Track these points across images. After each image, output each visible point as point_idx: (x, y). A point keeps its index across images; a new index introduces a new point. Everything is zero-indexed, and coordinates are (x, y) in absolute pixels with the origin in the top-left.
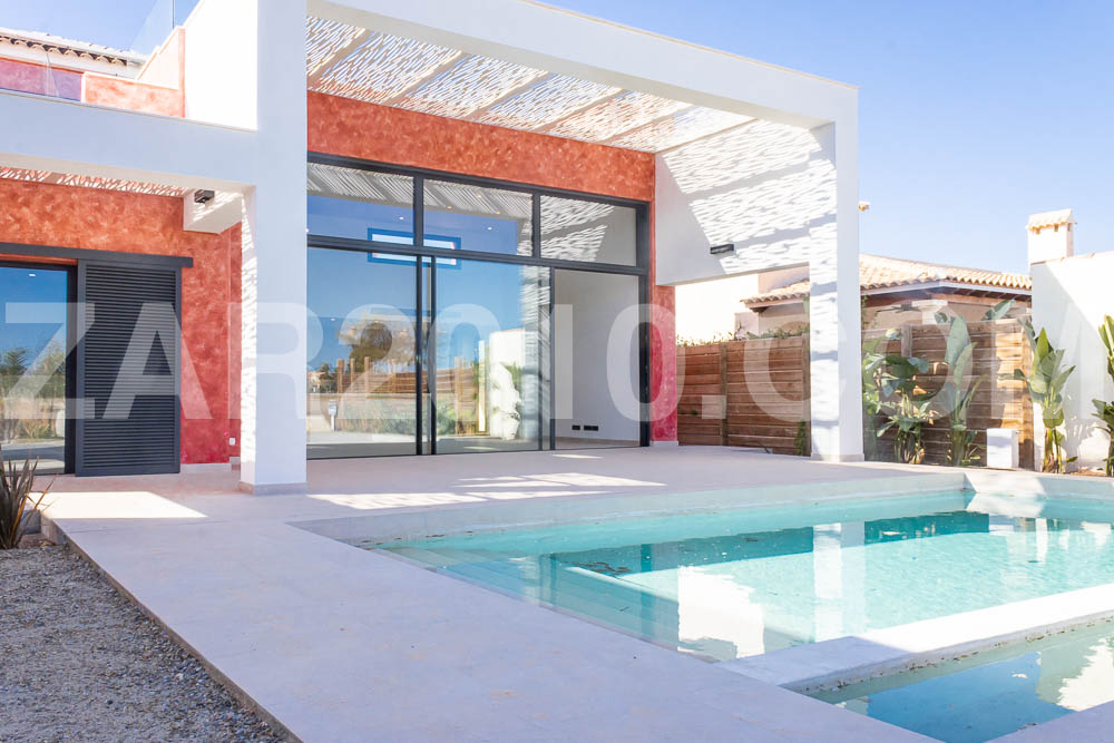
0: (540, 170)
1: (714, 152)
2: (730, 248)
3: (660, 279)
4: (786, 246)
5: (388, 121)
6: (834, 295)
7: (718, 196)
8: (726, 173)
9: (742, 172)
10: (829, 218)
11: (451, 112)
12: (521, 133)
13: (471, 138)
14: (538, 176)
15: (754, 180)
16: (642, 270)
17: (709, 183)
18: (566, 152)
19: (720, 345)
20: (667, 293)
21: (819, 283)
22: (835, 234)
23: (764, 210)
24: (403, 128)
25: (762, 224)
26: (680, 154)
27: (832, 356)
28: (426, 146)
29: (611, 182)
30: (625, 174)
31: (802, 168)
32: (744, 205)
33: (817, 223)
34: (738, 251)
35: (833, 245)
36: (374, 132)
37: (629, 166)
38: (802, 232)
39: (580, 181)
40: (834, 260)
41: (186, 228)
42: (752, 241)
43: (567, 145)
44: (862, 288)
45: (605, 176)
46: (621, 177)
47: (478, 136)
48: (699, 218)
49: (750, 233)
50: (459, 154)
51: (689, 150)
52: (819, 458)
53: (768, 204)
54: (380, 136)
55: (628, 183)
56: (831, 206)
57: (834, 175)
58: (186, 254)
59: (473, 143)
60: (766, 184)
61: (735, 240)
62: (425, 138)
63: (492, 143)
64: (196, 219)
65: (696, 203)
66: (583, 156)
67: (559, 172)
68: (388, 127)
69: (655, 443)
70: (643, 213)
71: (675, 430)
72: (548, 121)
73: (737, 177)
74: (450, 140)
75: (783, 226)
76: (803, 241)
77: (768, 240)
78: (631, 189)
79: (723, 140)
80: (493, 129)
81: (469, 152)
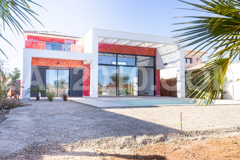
0: (136, 52)
1: (165, 48)
2: (166, 64)
3: (157, 69)
4: (174, 64)
5: (112, 47)
6: (180, 72)
7: (165, 55)
8: (166, 52)
9: (168, 52)
10: (179, 60)
11: (121, 44)
12: (133, 47)
13: (125, 48)
14: (136, 53)
15: (170, 53)
16: (154, 67)
17: (164, 53)
18: (141, 49)
19: (169, 79)
20: (159, 71)
21: (178, 70)
22: (180, 62)
23: (171, 58)
24: (115, 47)
25: (171, 60)
26: (160, 48)
27: (180, 81)
28: (118, 50)
29: (148, 53)
30: (151, 52)
31: (176, 51)
32: (168, 57)
33: (178, 60)
34: (168, 64)
35: (180, 64)
37: (152, 50)
38: (176, 62)
39: (143, 53)
40: (180, 66)
41: (84, 64)
42: (170, 63)
43: (141, 48)
44: (185, 71)
46: (150, 52)
47: (126, 48)
48: (162, 59)
49: (169, 61)
50: (123, 51)
51: (161, 48)
52: (178, 97)
53: (171, 57)
54: (111, 49)
56: (179, 58)
57: (180, 53)
59: (125, 49)
60: (171, 54)
61: (167, 63)
62: (118, 49)
63: (128, 48)
64: (85, 63)
65: (162, 57)
66: (144, 49)
67: (139, 52)
69: (156, 96)
70: (154, 57)
71: (160, 93)
72: (137, 45)
73: (167, 53)
74: (122, 49)
75: (174, 61)
76: (176, 63)
77: (171, 63)
78: (152, 54)
79: (166, 46)
80: (128, 46)
81: (125, 50)
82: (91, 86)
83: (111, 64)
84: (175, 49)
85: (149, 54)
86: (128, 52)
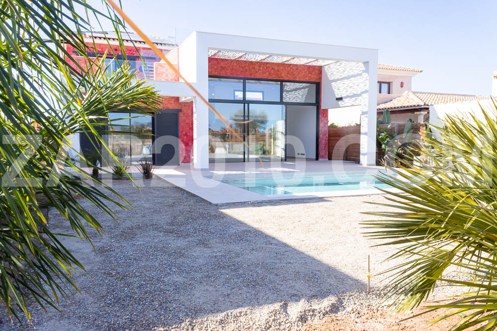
0: (283, 75)
1: (338, 67)
2: (340, 99)
3: (323, 107)
4: (356, 99)
5: (235, 64)
6: (367, 115)
7: (339, 82)
8: (341, 74)
9: (345, 74)
10: (366, 91)
11: (253, 60)
12: (276, 64)
13: (260, 67)
14: (282, 77)
15: (348, 78)
16: (318, 103)
17: (336, 77)
18: (291, 68)
19: (346, 127)
20: (326, 111)
21: (364, 111)
22: (368, 97)
23: (351, 87)
24: (240, 66)
25: (350, 92)
26: (329, 67)
27: (366, 134)
28: (246, 70)
29: (306, 77)
31: (360, 75)
32: (346, 85)
33: (363, 93)
34: (344, 100)
35: (367, 100)
36: (231, 68)
37: (313, 71)
38: (360, 95)
39: (296, 77)
40: (367, 105)
41: (180, 101)
42: (347, 97)
43: (291, 66)
45: (304, 75)
46: (310, 75)
47: (262, 66)
48: (334, 88)
49: (347, 94)
50: (257, 72)
51: (332, 66)
52: (361, 165)
53: (350, 85)
54: (232, 69)
55: (312, 76)
56: (367, 88)
57: (368, 78)
58: (180, 108)
59: (261, 68)
60: (352, 79)
61: (343, 96)
62: (246, 68)
63: (267, 68)
64: (183, 100)
65: (333, 84)
66: (297, 69)
67: (289, 75)
68: (235, 66)
69: (320, 159)
70: (318, 86)
71: (327, 156)
72: (284, 61)
73: (343, 76)
74: (254, 68)
75: (355, 93)
76: (360, 98)
77: (351, 97)
78: (314, 78)
79: (341, 63)
80: (267, 63)
81: (260, 71)
82: (196, 146)
83: (233, 99)
84: (358, 69)
85: (307, 79)
86: (265, 76)
